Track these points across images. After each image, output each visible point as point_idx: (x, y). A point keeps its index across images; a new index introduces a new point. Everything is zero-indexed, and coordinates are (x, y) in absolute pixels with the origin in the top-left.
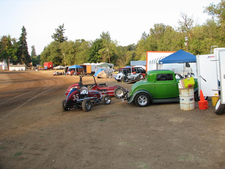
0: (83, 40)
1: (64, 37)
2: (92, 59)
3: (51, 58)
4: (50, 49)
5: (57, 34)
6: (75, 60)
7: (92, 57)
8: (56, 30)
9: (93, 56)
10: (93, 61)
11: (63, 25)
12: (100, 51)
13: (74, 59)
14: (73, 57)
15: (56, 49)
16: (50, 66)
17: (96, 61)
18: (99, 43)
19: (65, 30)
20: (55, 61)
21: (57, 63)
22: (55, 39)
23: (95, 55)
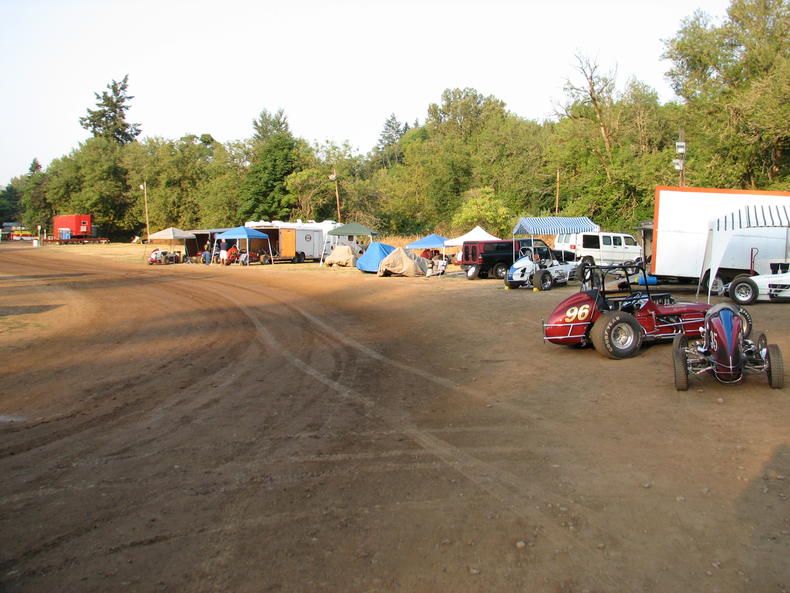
0: (208, 140)
1: (126, 126)
2: (261, 208)
3: (85, 198)
4: (79, 168)
5: (103, 114)
6: (182, 208)
7: (261, 198)
8: (98, 97)
9: (265, 195)
10: (265, 213)
11: (125, 80)
12: (291, 181)
13: (179, 207)
14: (174, 197)
15: (105, 167)
16: (83, 229)
17: (275, 213)
18: (286, 151)
19: (130, 98)
20: (99, 211)
21: (107, 218)
22: (94, 132)
23: (272, 194)
